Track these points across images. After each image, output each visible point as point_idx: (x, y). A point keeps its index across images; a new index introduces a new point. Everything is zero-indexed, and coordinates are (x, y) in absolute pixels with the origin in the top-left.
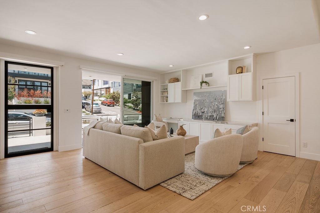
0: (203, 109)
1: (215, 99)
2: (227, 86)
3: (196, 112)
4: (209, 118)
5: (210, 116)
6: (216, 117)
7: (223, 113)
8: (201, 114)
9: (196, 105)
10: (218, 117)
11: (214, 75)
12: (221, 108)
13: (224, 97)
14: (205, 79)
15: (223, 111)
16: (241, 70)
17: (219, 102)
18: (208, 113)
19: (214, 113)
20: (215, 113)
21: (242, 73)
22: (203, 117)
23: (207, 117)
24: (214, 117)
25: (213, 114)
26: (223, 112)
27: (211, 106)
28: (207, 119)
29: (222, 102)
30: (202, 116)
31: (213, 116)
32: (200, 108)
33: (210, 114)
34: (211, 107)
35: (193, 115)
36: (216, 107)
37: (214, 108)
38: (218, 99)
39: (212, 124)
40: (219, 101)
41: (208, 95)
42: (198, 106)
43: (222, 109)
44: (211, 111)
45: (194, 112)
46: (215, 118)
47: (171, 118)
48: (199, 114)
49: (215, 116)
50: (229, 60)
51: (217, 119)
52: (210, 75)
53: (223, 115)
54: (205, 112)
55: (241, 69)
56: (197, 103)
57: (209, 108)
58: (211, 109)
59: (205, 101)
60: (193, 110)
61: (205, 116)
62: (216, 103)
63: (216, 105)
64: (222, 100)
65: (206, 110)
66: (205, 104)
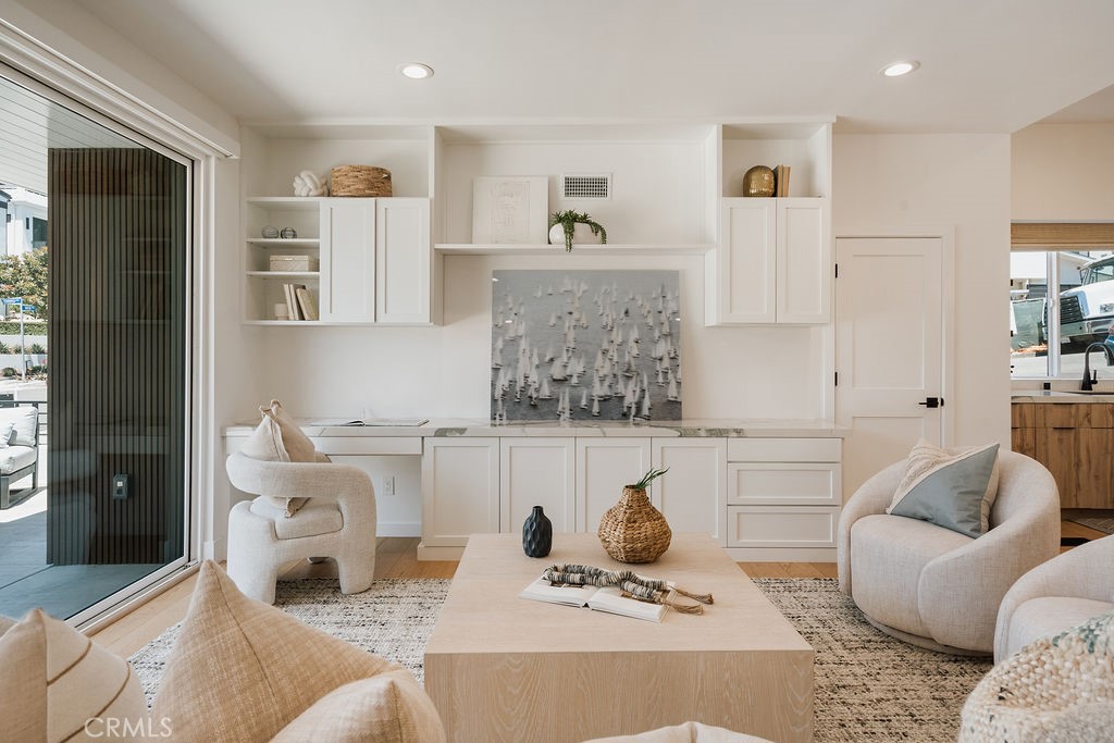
0: (558, 363)
1: (627, 312)
3: (512, 383)
4: (596, 409)
5: (605, 400)
6: (639, 405)
7: (673, 384)
8: (546, 392)
9: (515, 341)
10: (647, 403)
11: (614, 189)
12: (659, 354)
13: (672, 306)
15: (675, 372)
16: (771, 182)
17: (651, 328)
18: (589, 385)
19: (626, 387)
20: (631, 384)
21: (775, 195)
22: (564, 404)
23: (584, 402)
24: (626, 403)
25: (620, 388)
26: (670, 376)
27: (605, 346)
28: (580, 414)
29: (666, 329)
30: (553, 401)
31: (622, 398)
32: (541, 356)
33: (599, 390)
34: (605, 352)
35: (494, 401)
36: (635, 352)
37: (621, 356)
38: (644, 312)
40: (650, 321)
41: (584, 287)
42: (523, 344)
43: (666, 363)
44: (606, 370)
45: (503, 382)
46: (633, 411)
47: (358, 424)
48: (537, 390)
51: (645, 412)
52: (597, 187)
53: (672, 392)
54: (574, 380)
55: (769, 177)
56: (522, 330)
57: (595, 356)
58: (608, 364)
59: (569, 322)
60: (496, 370)
61: (574, 401)
62: (634, 335)
63: (631, 343)
64: (663, 317)
65: (576, 367)
66: (571, 335)
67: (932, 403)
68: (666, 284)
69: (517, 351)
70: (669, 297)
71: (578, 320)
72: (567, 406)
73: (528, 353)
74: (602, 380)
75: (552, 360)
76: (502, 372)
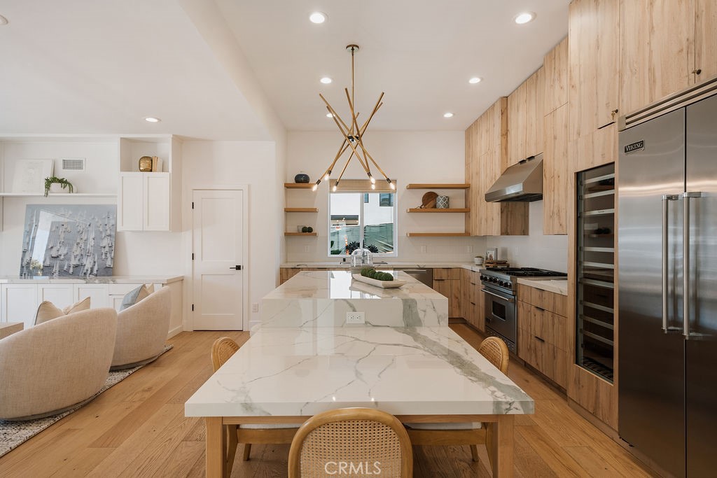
0: (55, 249)
1: (90, 225)
2: (116, 197)
4: (71, 271)
5: (76, 266)
6: (92, 269)
7: (109, 259)
8: (48, 263)
9: (34, 238)
10: (96, 268)
11: (87, 166)
12: (104, 245)
13: (112, 222)
14: (62, 174)
15: (111, 253)
16: (149, 164)
17: (101, 232)
18: (69, 260)
19: (87, 259)
20: (89, 259)
21: (151, 171)
22: (56, 269)
23: (65, 268)
24: (86, 268)
25: (84, 261)
26: (108, 255)
27: (78, 241)
28: (64, 273)
29: (108, 233)
30: (51, 267)
31: (84, 266)
33: (74, 262)
34: (78, 244)
35: (22, 267)
36: (92, 244)
38: (99, 224)
39: (77, 286)
40: (101, 229)
41: (70, 212)
43: (107, 249)
44: (78, 253)
45: (27, 258)
46: (89, 272)
48: (44, 262)
49: (88, 266)
50: (121, 138)
51: (95, 272)
52: (77, 164)
53: (109, 263)
54: (62, 257)
55: (149, 161)
56: (38, 234)
57: (73, 245)
58: (79, 249)
59: (62, 229)
60: (25, 252)
61: (61, 267)
62: (93, 235)
63: (91, 240)
64: (107, 227)
65: (63, 251)
66: (62, 236)
67: (238, 268)
68: (109, 213)
70: (111, 218)
71: (66, 229)
72: (58, 270)
73: (41, 244)
74: (76, 257)
75: (52, 248)
76: (26, 255)
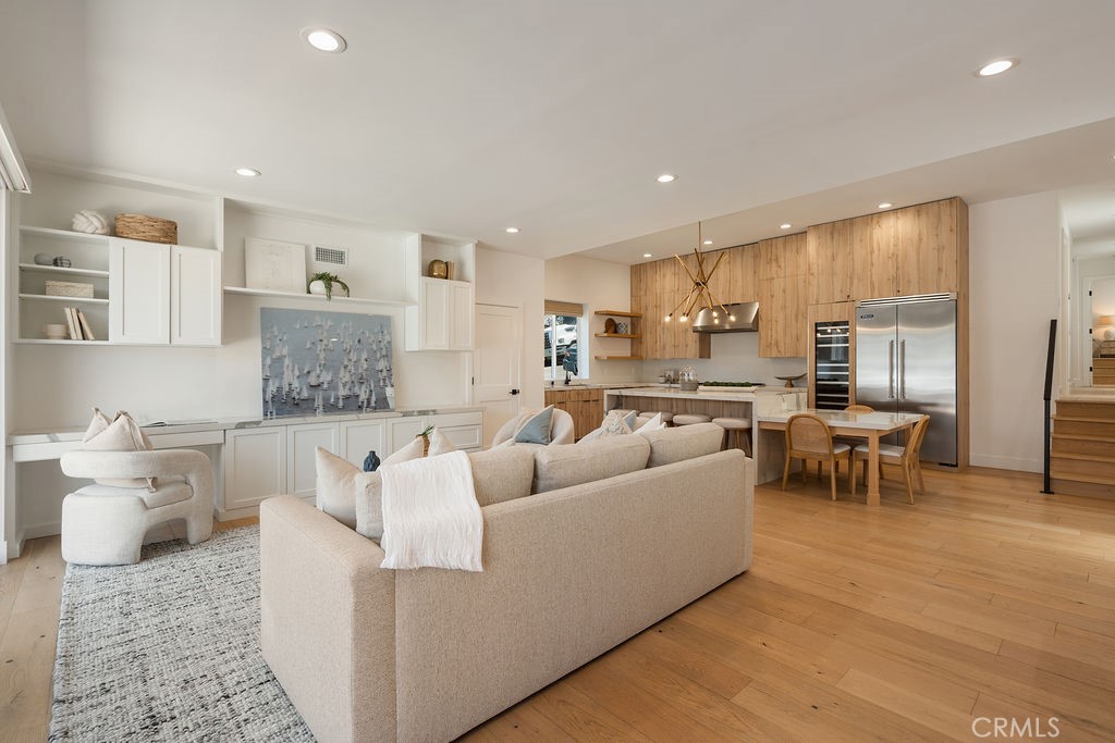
0: (313, 374)
1: (359, 341)
3: (280, 389)
4: (341, 404)
5: (347, 398)
6: (369, 400)
8: (305, 394)
9: (280, 359)
10: (373, 399)
11: (350, 260)
13: (387, 338)
14: (324, 268)
16: (444, 270)
17: (375, 352)
18: (336, 388)
19: (360, 388)
20: (363, 387)
21: (446, 278)
22: (319, 402)
23: (332, 400)
24: (361, 399)
25: (356, 390)
26: (387, 381)
28: (330, 408)
29: (384, 353)
30: (311, 400)
31: (358, 396)
32: (300, 370)
33: (343, 392)
34: (346, 367)
35: (265, 402)
36: (365, 366)
37: (357, 369)
40: (374, 347)
41: (330, 323)
42: (287, 362)
43: (385, 373)
45: (272, 388)
46: (365, 404)
47: (162, 424)
48: (299, 394)
49: (363, 397)
50: (423, 235)
51: (373, 404)
52: (337, 256)
54: (325, 386)
55: (443, 266)
56: (285, 352)
57: (339, 369)
58: (348, 375)
59: (320, 347)
60: (266, 380)
61: (326, 400)
62: (364, 356)
63: (363, 361)
64: (382, 345)
65: (326, 377)
66: (322, 356)
67: (514, 392)
68: (383, 324)
69: (282, 367)
70: (385, 332)
71: (326, 345)
72: (321, 403)
73: (290, 368)
74: (344, 385)
75: (309, 372)
76: (271, 382)
